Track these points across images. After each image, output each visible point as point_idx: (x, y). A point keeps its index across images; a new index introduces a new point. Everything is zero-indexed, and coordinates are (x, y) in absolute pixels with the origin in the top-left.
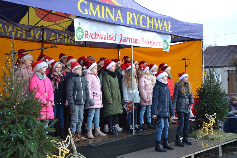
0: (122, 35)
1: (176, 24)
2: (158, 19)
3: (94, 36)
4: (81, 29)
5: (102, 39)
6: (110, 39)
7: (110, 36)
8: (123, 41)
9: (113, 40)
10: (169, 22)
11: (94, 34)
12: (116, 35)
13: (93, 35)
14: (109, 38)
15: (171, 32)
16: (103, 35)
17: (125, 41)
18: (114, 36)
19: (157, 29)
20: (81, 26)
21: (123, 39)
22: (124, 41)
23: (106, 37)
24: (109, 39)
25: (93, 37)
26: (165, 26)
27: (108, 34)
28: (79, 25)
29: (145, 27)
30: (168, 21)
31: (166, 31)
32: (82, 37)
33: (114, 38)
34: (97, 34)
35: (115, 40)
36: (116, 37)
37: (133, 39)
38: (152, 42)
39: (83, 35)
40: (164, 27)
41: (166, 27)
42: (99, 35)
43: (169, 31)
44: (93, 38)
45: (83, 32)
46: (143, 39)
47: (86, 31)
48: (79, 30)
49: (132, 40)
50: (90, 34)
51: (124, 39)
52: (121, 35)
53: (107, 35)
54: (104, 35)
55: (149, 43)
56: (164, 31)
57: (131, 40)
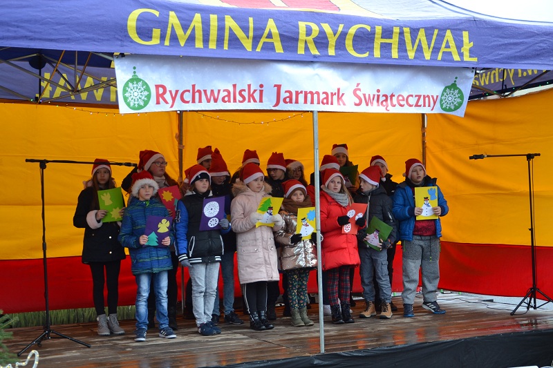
0: (279, 87)
1: (498, 36)
2: (418, 30)
3: (188, 97)
4: (140, 83)
5: (216, 101)
6: (244, 99)
7: (243, 93)
8: (285, 102)
9: (255, 101)
10: (465, 34)
11: (189, 91)
12: (261, 86)
13: (187, 93)
14: (239, 98)
15: (475, 60)
16: (219, 91)
17: (291, 102)
18: (255, 91)
19: (415, 58)
20: (140, 76)
21: (283, 95)
22: (288, 100)
23: (229, 95)
24: (241, 99)
25: (186, 99)
26: (448, 46)
27: (235, 86)
28: (135, 72)
29: (366, 55)
30: (461, 30)
31: (452, 61)
32: (146, 103)
33: (257, 95)
34: (199, 91)
35: (261, 101)
36: (261, 92)
37: (318, 93)
38: (392, 96)
39: (149, 97)
40: (443, 49)
41: (453, 49)
42: (205, 91)
43: (467, 58)
44: (188, 102)
45: (148, 89)
46: (360, 90)
47: (157, 87)
48: (135, 85)
49: (315, 96)
50: (177, 91)
51: (288, 94)
52: (275, 86)
53: (231, 89)
54: (221, 92)
55: (378, 101)
56: (443, 60)
57: (309, 96)
